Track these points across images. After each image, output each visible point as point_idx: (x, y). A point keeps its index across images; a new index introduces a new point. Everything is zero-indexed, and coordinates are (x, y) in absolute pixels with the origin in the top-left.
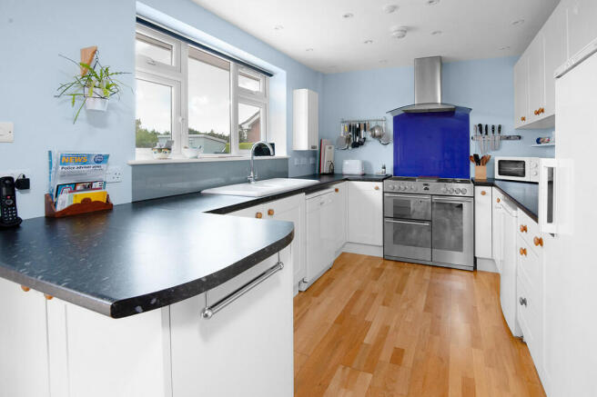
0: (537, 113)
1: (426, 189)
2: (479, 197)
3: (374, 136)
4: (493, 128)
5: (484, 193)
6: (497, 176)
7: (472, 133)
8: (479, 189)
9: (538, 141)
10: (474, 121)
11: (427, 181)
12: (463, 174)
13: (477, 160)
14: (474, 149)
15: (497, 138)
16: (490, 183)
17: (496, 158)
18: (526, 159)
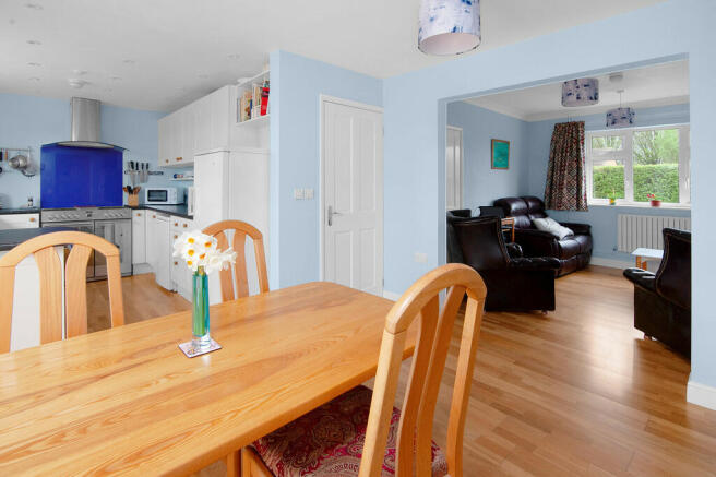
0: (178, 159)
1: (89, 216)
2: (135, 218)
3: (17, 167)
4: (143, 165)
5: (139, 215)
6: (147, 202)
7: (125, 168)
8: (136, 212)
9: (175, 176)
10: (126, 159)
11: (89, 209)
12: (118, 203)
13: (130, 190)
14: (127, 181)
15: (146, 172)
16: (142, 207)
17: (146, 188)
18: (168, 189)
